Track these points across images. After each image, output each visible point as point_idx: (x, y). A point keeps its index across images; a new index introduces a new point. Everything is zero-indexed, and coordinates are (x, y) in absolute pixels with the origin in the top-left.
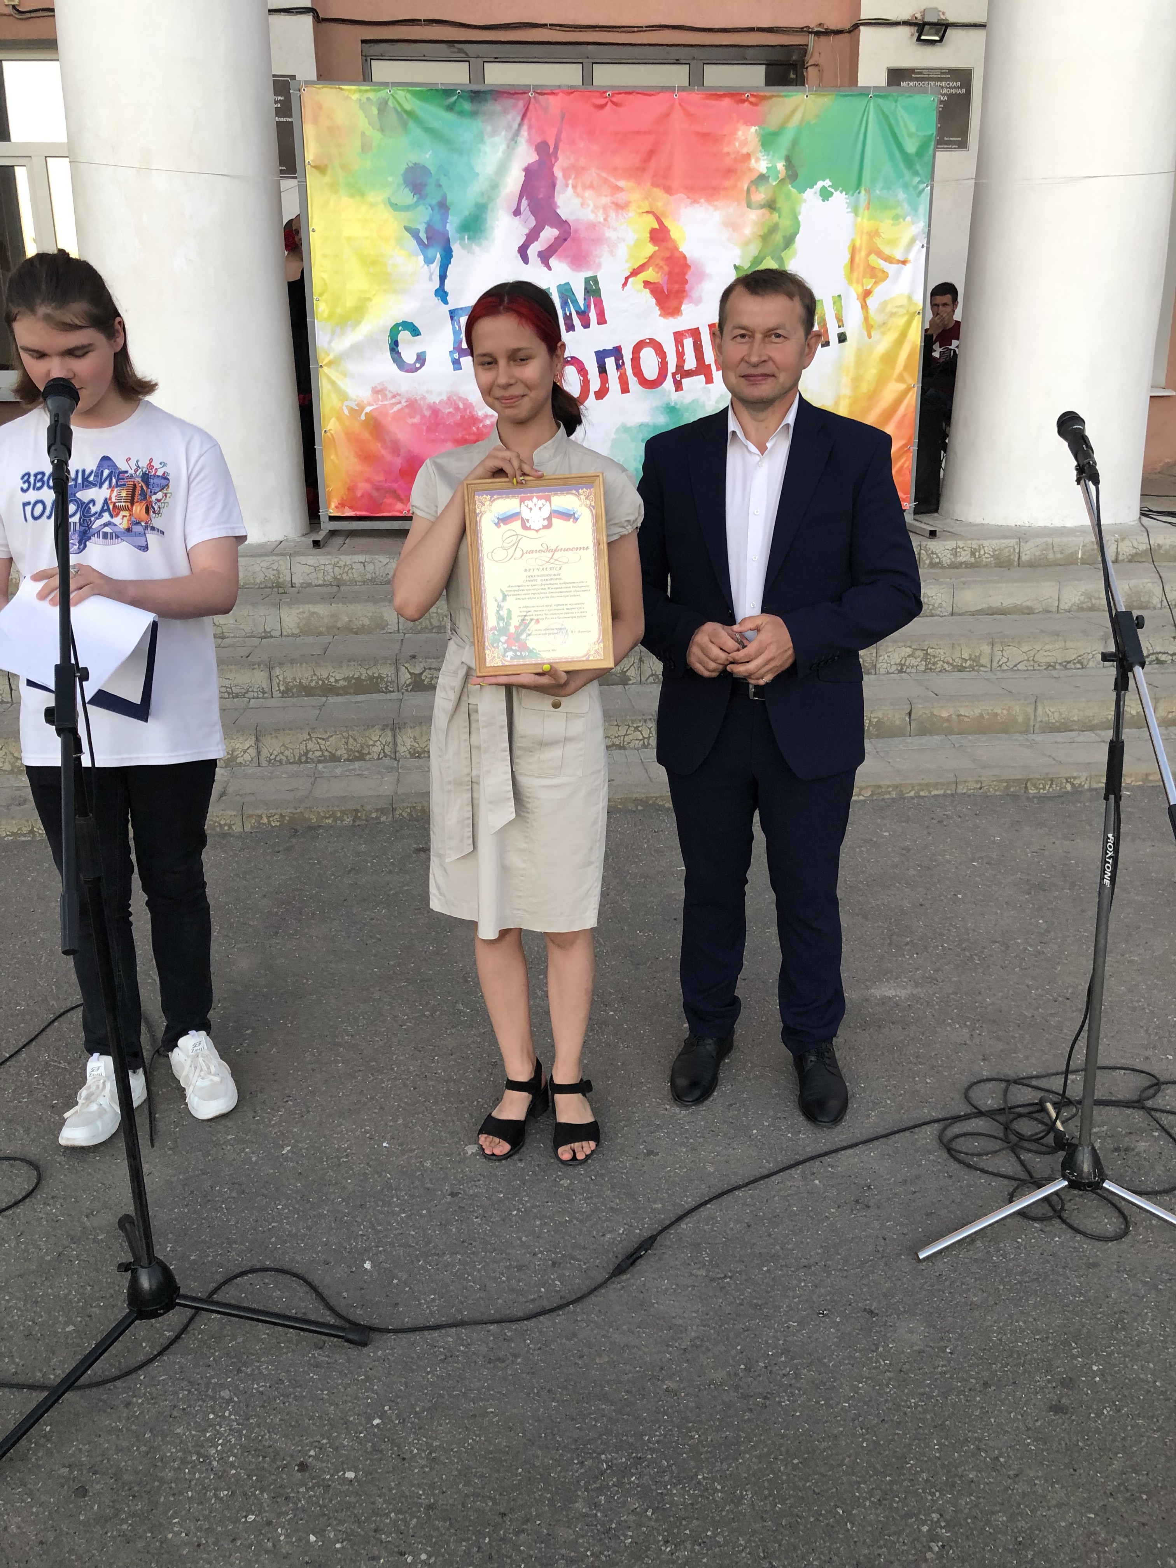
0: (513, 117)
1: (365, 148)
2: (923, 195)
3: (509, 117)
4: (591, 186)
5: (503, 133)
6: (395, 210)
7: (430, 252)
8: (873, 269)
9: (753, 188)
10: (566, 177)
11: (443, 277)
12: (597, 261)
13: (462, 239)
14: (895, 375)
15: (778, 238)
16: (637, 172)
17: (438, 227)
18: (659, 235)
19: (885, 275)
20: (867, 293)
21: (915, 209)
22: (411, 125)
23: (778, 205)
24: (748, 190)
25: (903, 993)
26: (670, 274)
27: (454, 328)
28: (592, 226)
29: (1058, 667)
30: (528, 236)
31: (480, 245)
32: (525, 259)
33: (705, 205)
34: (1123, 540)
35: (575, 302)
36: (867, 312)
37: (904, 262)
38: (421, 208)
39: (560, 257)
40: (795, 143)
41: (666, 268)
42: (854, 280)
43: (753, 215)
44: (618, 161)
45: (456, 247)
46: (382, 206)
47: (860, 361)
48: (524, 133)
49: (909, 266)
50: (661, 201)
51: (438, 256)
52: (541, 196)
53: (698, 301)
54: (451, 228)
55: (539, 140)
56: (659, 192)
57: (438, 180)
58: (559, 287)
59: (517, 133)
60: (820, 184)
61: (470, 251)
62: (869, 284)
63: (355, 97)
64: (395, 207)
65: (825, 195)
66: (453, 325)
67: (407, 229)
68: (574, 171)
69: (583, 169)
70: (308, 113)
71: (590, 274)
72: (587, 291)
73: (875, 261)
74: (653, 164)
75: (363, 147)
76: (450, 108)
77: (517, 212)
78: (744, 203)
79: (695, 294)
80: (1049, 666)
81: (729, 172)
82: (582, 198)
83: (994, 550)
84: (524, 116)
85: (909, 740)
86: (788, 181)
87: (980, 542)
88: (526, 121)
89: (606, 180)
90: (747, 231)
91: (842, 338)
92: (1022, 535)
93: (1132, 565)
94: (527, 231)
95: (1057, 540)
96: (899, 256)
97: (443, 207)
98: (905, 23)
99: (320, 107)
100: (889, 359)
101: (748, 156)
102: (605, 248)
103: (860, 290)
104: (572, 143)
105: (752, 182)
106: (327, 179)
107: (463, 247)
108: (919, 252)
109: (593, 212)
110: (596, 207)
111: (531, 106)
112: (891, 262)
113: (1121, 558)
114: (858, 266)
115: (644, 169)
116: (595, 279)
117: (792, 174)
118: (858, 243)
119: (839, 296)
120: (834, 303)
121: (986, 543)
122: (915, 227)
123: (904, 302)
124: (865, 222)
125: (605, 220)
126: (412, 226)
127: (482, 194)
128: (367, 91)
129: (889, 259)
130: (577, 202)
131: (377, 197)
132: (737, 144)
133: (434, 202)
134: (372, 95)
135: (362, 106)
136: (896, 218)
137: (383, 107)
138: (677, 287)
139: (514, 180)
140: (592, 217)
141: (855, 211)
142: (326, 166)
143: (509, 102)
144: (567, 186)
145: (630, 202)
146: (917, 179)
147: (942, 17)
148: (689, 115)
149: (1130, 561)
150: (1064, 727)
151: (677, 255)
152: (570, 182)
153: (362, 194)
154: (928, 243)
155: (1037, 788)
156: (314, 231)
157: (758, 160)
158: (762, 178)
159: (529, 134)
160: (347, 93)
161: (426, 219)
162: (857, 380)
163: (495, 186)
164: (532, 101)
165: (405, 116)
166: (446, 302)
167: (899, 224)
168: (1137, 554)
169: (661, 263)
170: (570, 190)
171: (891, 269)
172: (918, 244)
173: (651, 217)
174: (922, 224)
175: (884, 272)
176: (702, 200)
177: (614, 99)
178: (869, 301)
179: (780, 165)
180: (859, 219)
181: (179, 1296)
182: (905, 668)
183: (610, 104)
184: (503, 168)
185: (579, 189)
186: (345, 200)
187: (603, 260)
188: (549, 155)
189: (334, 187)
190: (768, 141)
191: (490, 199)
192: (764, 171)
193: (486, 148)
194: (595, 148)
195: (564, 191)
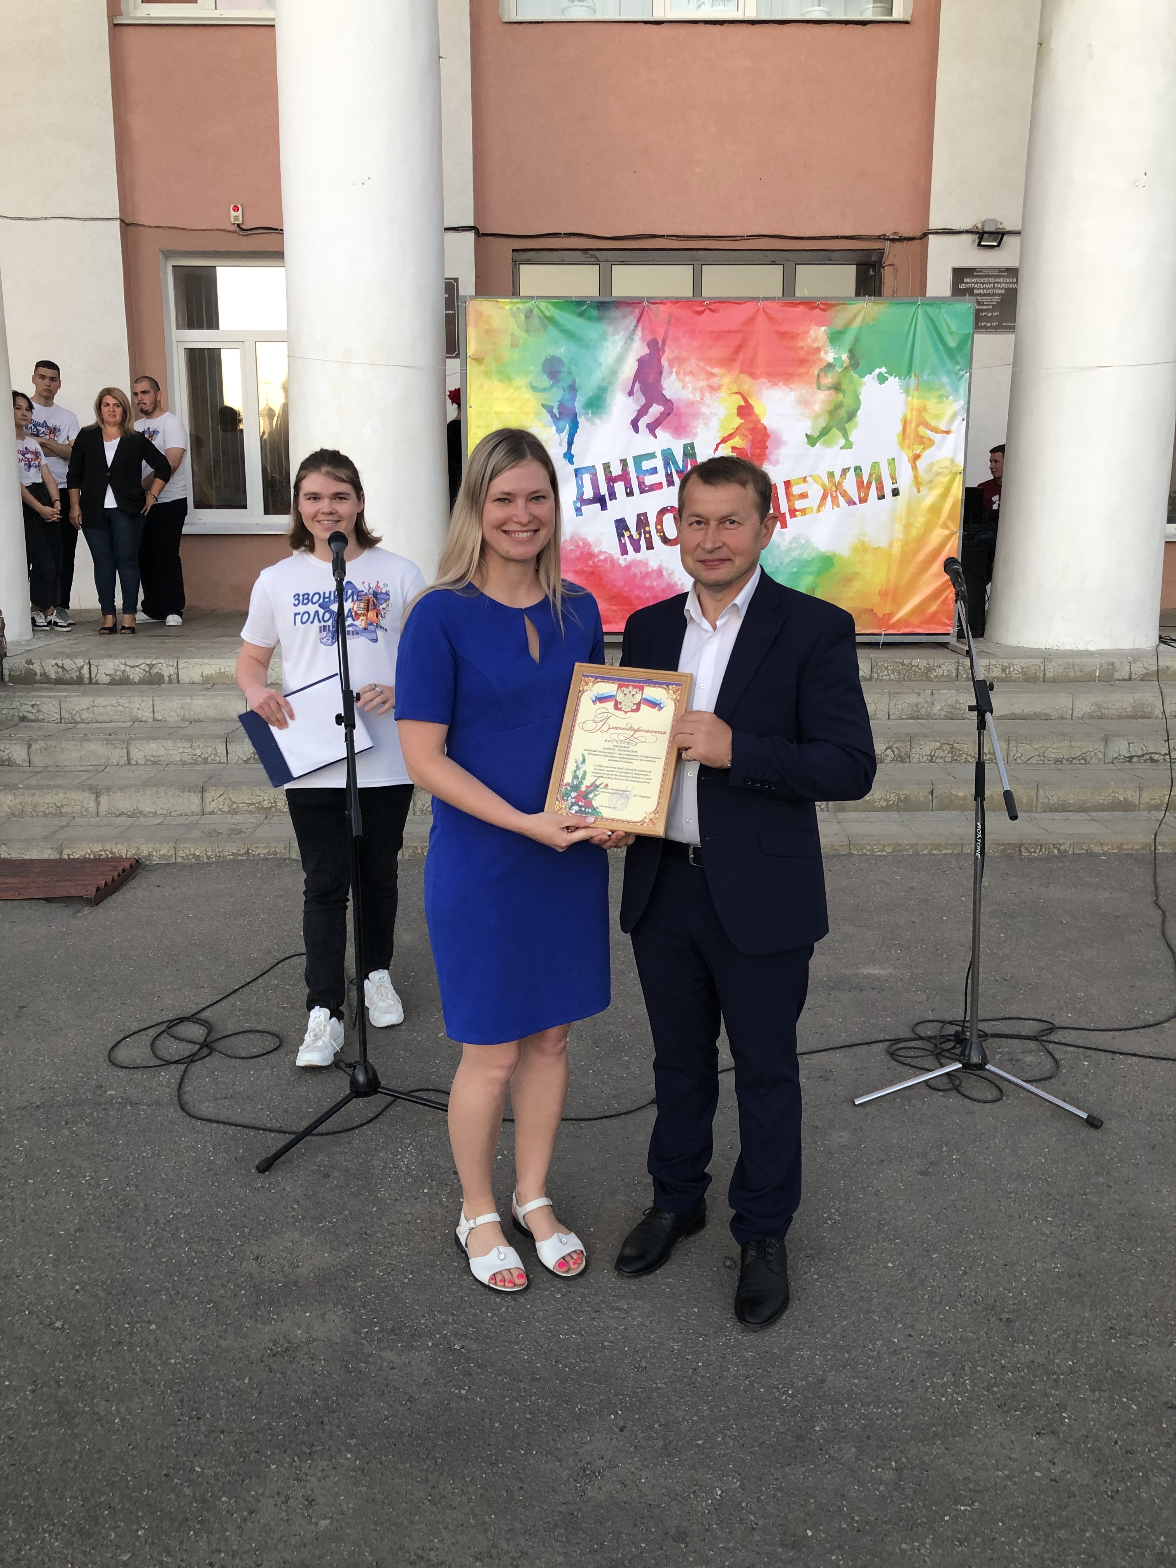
0: (631, 321)
1: (513, 345)
2: (963, 380)
3: (627, 321)
4: (691, 373)
5: (622, 333)
6: (535, 391)
7: (561, 424)
8: (922, 437)
9: (822, 374)
10: (671, 366)
11: (570, 443)
12: (694, 431)
13: (587, 414)
14: (940, 523)
15: (843, 413)
16: (728, 362)
17: (568, 404)
18: (745, 411)
19: (932, 443)
20: (917, 457)
21: (956, 390)
22: (550, 327)
23: (843, 387)
24: (818, 375)
25: (883, 972)
26: (753, 441)
27: (577, 483)
28: (691, 404)
29: (1064, 762)
30: (639, 411)
31: (600, 418)
32: (636, 429)
33: (783, 387)
34: (1135, 662)
35: (675, 463)
36: (917, 472)
37: (948, 432)
38: (554, 390)
39: (664, 429)
40: (857, 339)
41: (750, 437)
42: (906, 447)
43: (822, 395)
44: (714, 353)
45: (581, 420)
46: (524, 389)
47: (911, 511)
48: (639, 333)
49: (951, 435)
50: (747, 383)
51: (567, 426)
52: (650, 381)
53: (776, 463)
54: (578, 405)
55: (650, 337)
56: (745, 378)
57: (569, 368)
58: (663, 451)
59: (633, 332)
60: (877, 371)
61: (592, 423)
62: (918, 449)
63: (507, 307)
64: (534, 389)
65: (882, 379)
66: (577, 480)
67: (543, 405)
68: (678, 361)
69: (685, 360)
70: (471, 319)
71: (688, 441)
72: (685, 455)
73: (923, 430)
74: (741, 355)
75: (512, 344)
76: (581, 315)
77: (631, 393)
78: (815, 386)
79: (773, 458)
80: (1058, 761)
81: (803, 362)
82: (683, 382)
83: (1022, 668)
84: (638, 321)
85: (931, 813)
86: (851, 368)
87: (1010, 661)
88: (640, 324)
89: (702, 369)
90: (817, 408)
91: (896, 493)
92: (1047, 656)
93: (1143, 683)
94: (639, 408)
95: (1077, 661)
96: (943, 427)
97: (573, 389)
98: (967, 232)
99: (480, 315)
100: (935, 509)
101: (818, 350)
102: (701, 421)
103: (911, 454)
104: (677, 339)
105: (821, 369)
106: (483, 368)
107: (587, 420)
108: (960, 424)
109: (691, 392)
110: (694, 389)
111: (645, 312)
112: (936, 432)
113: (1133, 677)
114: (909, 435)
115: (734, 360)
116: (692, 445)
117: (855, 362)
118: (909, 417)
119: (893, 459)
120: (889, 464)
121: (1015, 662)
122: (956, 405)
123: (948, 464)
124: (915, 400)
125: (702, 399)
126: (549, 403)
127: (604, 379)
128: (517, 303)
129: (936, 430)
130: (678, 385)
131: (521, 381)
132: (809, 340)
133: (566, 385)
134: (521, 306)
135: (513, 314)
136: (941, 397)
137: (529, 314)
138: (758, 451)
139: (630, 368)
140: (691, 397)
141: (907, 392)
142: (483, 358)
143: (628, 310)
144: (672, 372)
145: (721, 385)
146: (958, 367)
147: (1001, 226)
148: (770, 318)
149: (1142, 680)
150: (1062, 808)
151: (759, 426)
152: (674, 370)
153: (510, 379)
154: (968, 416)
155: (1029, 852)
156: (471, 407)
157: (826, 352)
158: (830, 366)
159: (643, 333)
160: (501, 305)
161: (559, 398)
162: (908, 527)
163: (614, 372)
164: (646, 308)
165: (546, 322)
166: (572, 462)
167: (943, 402)
168: (1147, 674)
169: (746, 433)
170: (674, 376)
171: (937, 437)
172: (960, 418)
173: (738, 397)
174: (962, 402)
175: (930, 440)
176: (781, 384)
177: (711, 307)
178: (919, 463)
179: (845, 357)
180: (910, 398)
181: (380, 1087)
182: (934, 759)
183: (707, 312)
184: (620, 359)
185: (681, 376)
186: (496, 383)
187: (698, 430)
188: (658, 350)
189: (487, 374)
190: (835, 338)
191: (611, 383)
192: (832, 361)
193: (608, 344)
194: (695, 344)
195: (669, 377)
